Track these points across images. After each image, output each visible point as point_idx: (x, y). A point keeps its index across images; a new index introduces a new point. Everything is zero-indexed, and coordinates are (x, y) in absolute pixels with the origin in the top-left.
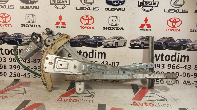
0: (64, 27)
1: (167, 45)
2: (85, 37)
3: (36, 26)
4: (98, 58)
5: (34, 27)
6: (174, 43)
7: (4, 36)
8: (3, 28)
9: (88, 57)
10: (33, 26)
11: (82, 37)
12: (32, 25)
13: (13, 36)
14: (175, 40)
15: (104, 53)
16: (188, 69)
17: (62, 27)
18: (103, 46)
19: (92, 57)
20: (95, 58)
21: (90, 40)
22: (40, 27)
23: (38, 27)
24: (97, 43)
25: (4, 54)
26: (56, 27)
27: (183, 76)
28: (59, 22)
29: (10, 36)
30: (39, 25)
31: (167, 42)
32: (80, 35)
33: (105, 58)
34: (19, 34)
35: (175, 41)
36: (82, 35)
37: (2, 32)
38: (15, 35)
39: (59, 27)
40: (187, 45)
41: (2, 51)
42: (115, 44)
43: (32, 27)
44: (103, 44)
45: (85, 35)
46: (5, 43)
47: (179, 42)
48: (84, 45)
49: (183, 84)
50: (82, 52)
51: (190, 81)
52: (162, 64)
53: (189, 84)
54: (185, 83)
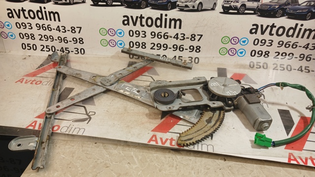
1: (284, 10)
4: (170, 27)
6: (298, 8)
9: (154, 26)
14: (300, 3)
15: (180, 20)
16: (310, 49)
18: (177, 9)
19: (161, 26)
20: (165, 27)
24: (168, 4)
25: (27, 18)
27: (299, 58)
31: (286, 5)
33: (180, 28)
35: (299, 5)
41: (25, 12)
42: (198, 6)
44: (178, 6)
47: (306, 6)
48: (149, 7)
49: (296, 71)
50: (144, 18)
51: (309, 67)
52: (269, 40)
53: (307, 71)
54: (301, 69)
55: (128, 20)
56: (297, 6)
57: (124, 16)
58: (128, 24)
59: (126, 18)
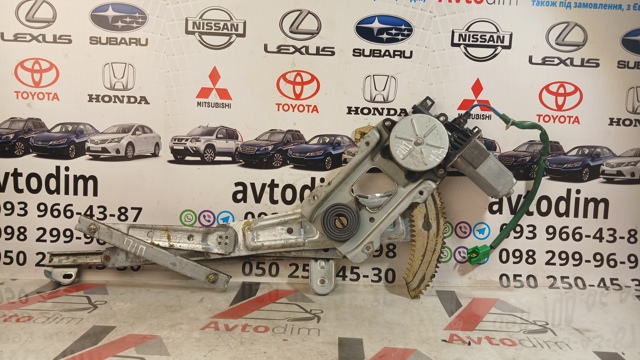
0: (224, 106)
2: (289, 136)
3: (132, 100)
5: (129, 102)
6: (564, 159)
7: (30, 131)
8: (29, 105)
9: (298, 201)
10: (126, 99)
11: (281, 136)
12: (123, 97)
13: (58, 129)
16: (608, 241)
17: (217, 105)
21: (306, 148)
22: (147, 103)
23: (140, 103)
24: (326, 158)
25: (21, 191)
26: (199, 104)
27: (594, 263)
28: (210, 90)
29: (49, 131)
30: (144, 97)
32: (273, 132)
34: (78, 124)
35: (565, 155)
36: (281, 132)
37: (25, 118)
38: (67, 128)
39: (209, 105)
40: (602, 164)
41: (19, 178)
43: (122, 102)
44: (345, 161)
45: (289, 131)
46: (29, 153)
47: (577, 155)
48: (287, 164)
49: (596, 288)
50: (277, 186)
51: (617, 279)
52: (528, 226)
53: (617, 287)
54: (605, 285)
55: (244, 192)
56: (562, 157)
57: (237, 184)
58: (244, 199)
59: (240, 188)
